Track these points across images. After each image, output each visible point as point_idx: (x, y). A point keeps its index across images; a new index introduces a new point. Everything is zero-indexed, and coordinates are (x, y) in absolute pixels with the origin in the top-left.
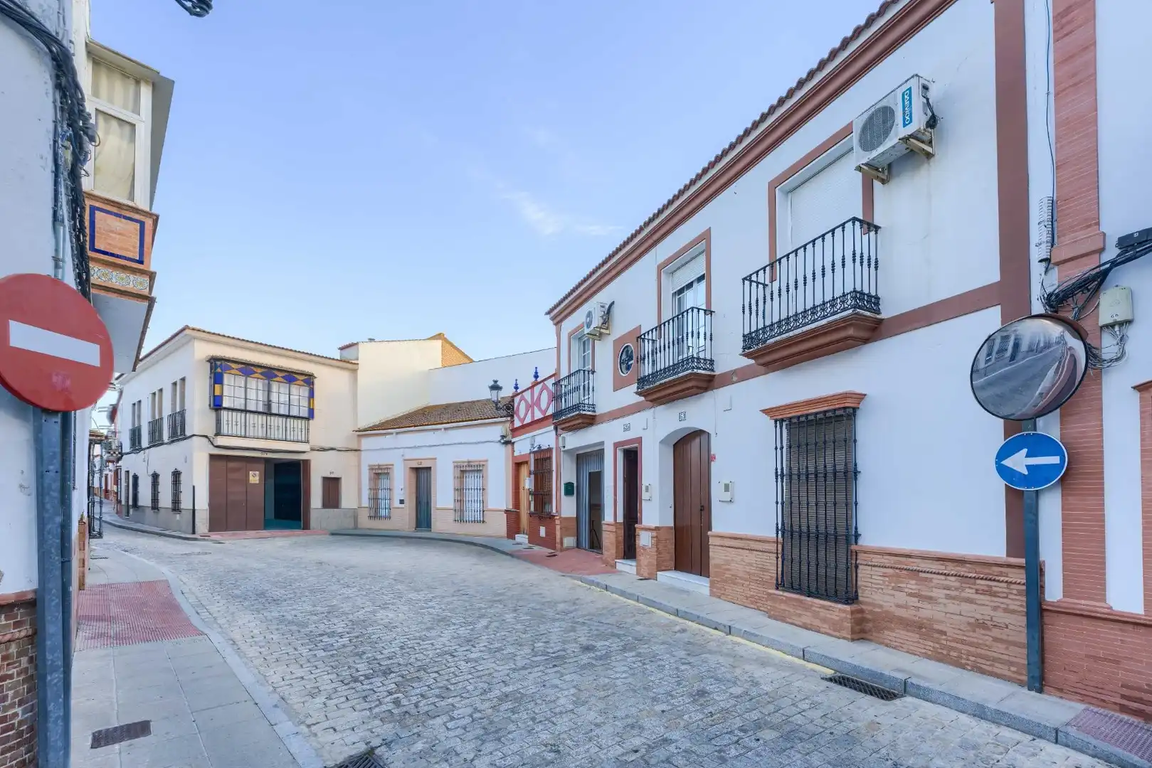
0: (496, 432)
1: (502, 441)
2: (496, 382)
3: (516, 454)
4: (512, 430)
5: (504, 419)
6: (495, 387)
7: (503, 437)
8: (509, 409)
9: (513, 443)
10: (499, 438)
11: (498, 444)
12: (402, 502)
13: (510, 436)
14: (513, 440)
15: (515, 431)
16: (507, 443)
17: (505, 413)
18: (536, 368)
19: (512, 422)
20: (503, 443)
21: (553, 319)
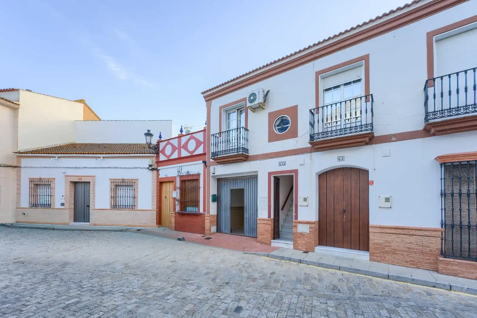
0: (146, 162)
1: (150, 168)
2: (149, 131)
3: (160, 177)
4: (156, 162)
5: (152, 155)
6: (149, 134)
7: (150, 166)
8: (156, 150)
9: (159, 170)
10: (148, 166)
11: (147, 170)
12: (63, 204)
13: (156, 165)
14: (159, 168)
15: (159, 163)
16: (153, 169)
17: (154, 151)
19: (158, 157)
20: (151, 170)
21: (205, 97)
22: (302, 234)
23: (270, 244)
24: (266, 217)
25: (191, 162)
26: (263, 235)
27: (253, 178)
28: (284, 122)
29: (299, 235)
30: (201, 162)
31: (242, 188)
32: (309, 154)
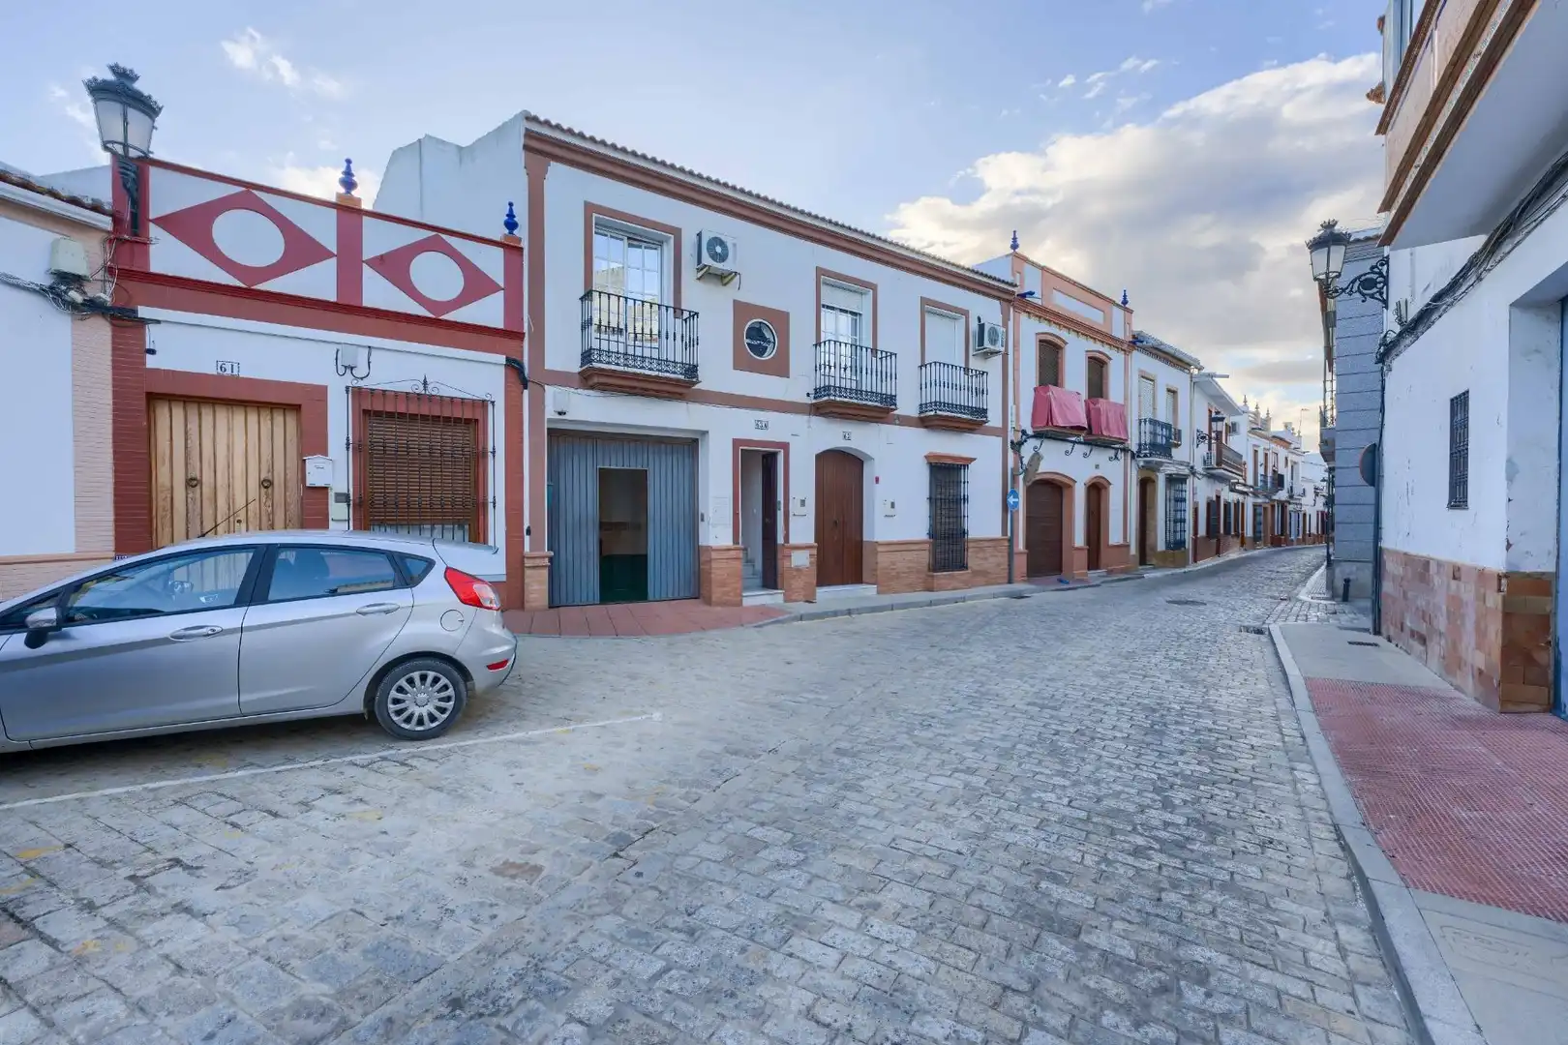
9: (139, 321)
14: (146, 312)
16: (90, 309)
18: (511, 204)
22: (798, 570)
23: (740, 604)
24: (728, 542)
25: (425, 345)
26: (723, 584)
27: (689, 446)
28: (756, 333)
29: (795, 573)
30: (502, 359)
31: (639, 468)
32: (806, 417)
